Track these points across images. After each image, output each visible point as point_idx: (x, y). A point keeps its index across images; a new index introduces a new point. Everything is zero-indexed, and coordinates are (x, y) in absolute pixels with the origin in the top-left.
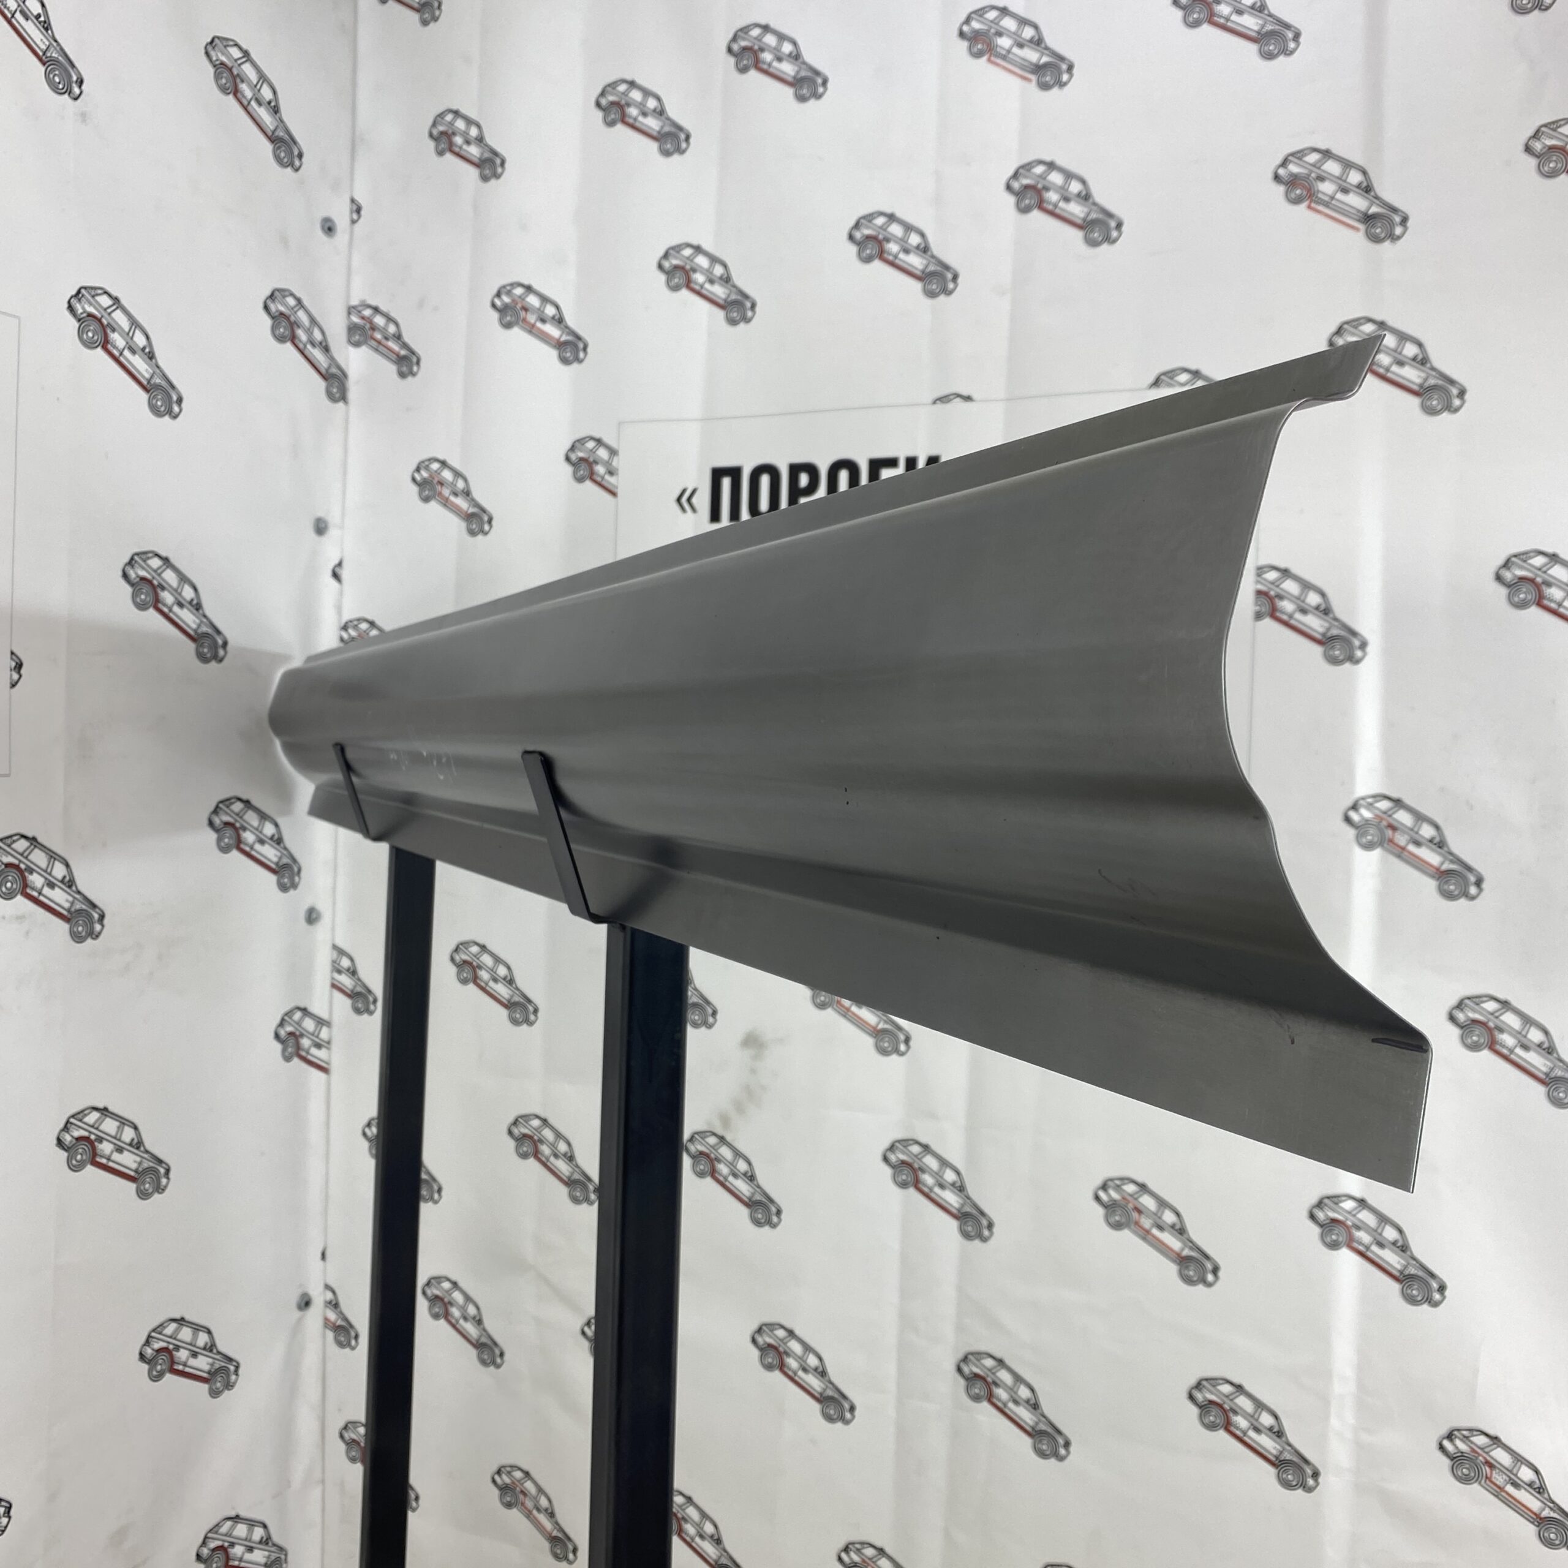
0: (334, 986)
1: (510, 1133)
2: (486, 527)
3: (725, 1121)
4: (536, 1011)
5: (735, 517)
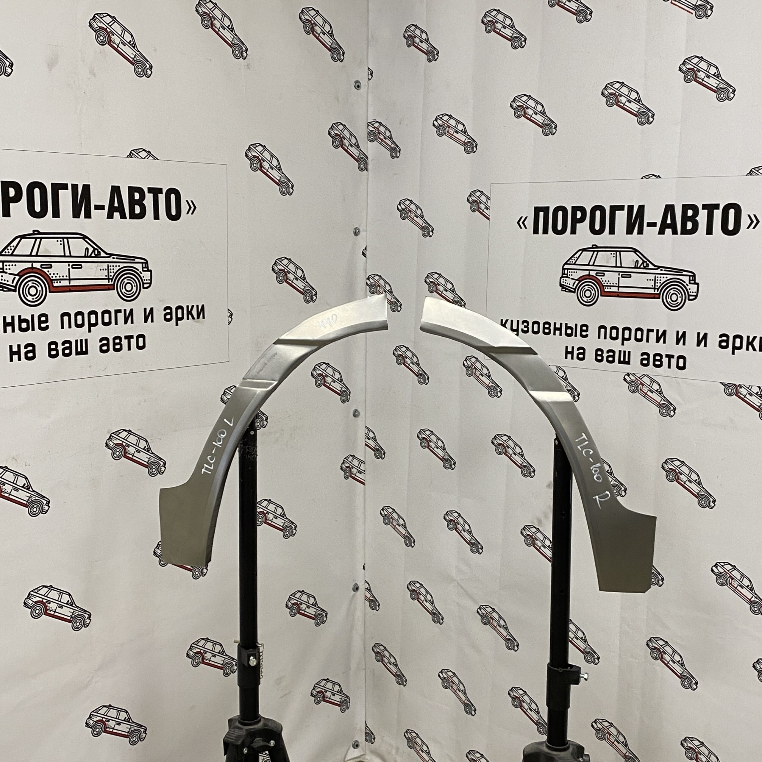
0: (366, 445)
1: (445, 518)
2: (431, 234)
3: (540, 522)
4: (455, 463)
5: (545, 232)
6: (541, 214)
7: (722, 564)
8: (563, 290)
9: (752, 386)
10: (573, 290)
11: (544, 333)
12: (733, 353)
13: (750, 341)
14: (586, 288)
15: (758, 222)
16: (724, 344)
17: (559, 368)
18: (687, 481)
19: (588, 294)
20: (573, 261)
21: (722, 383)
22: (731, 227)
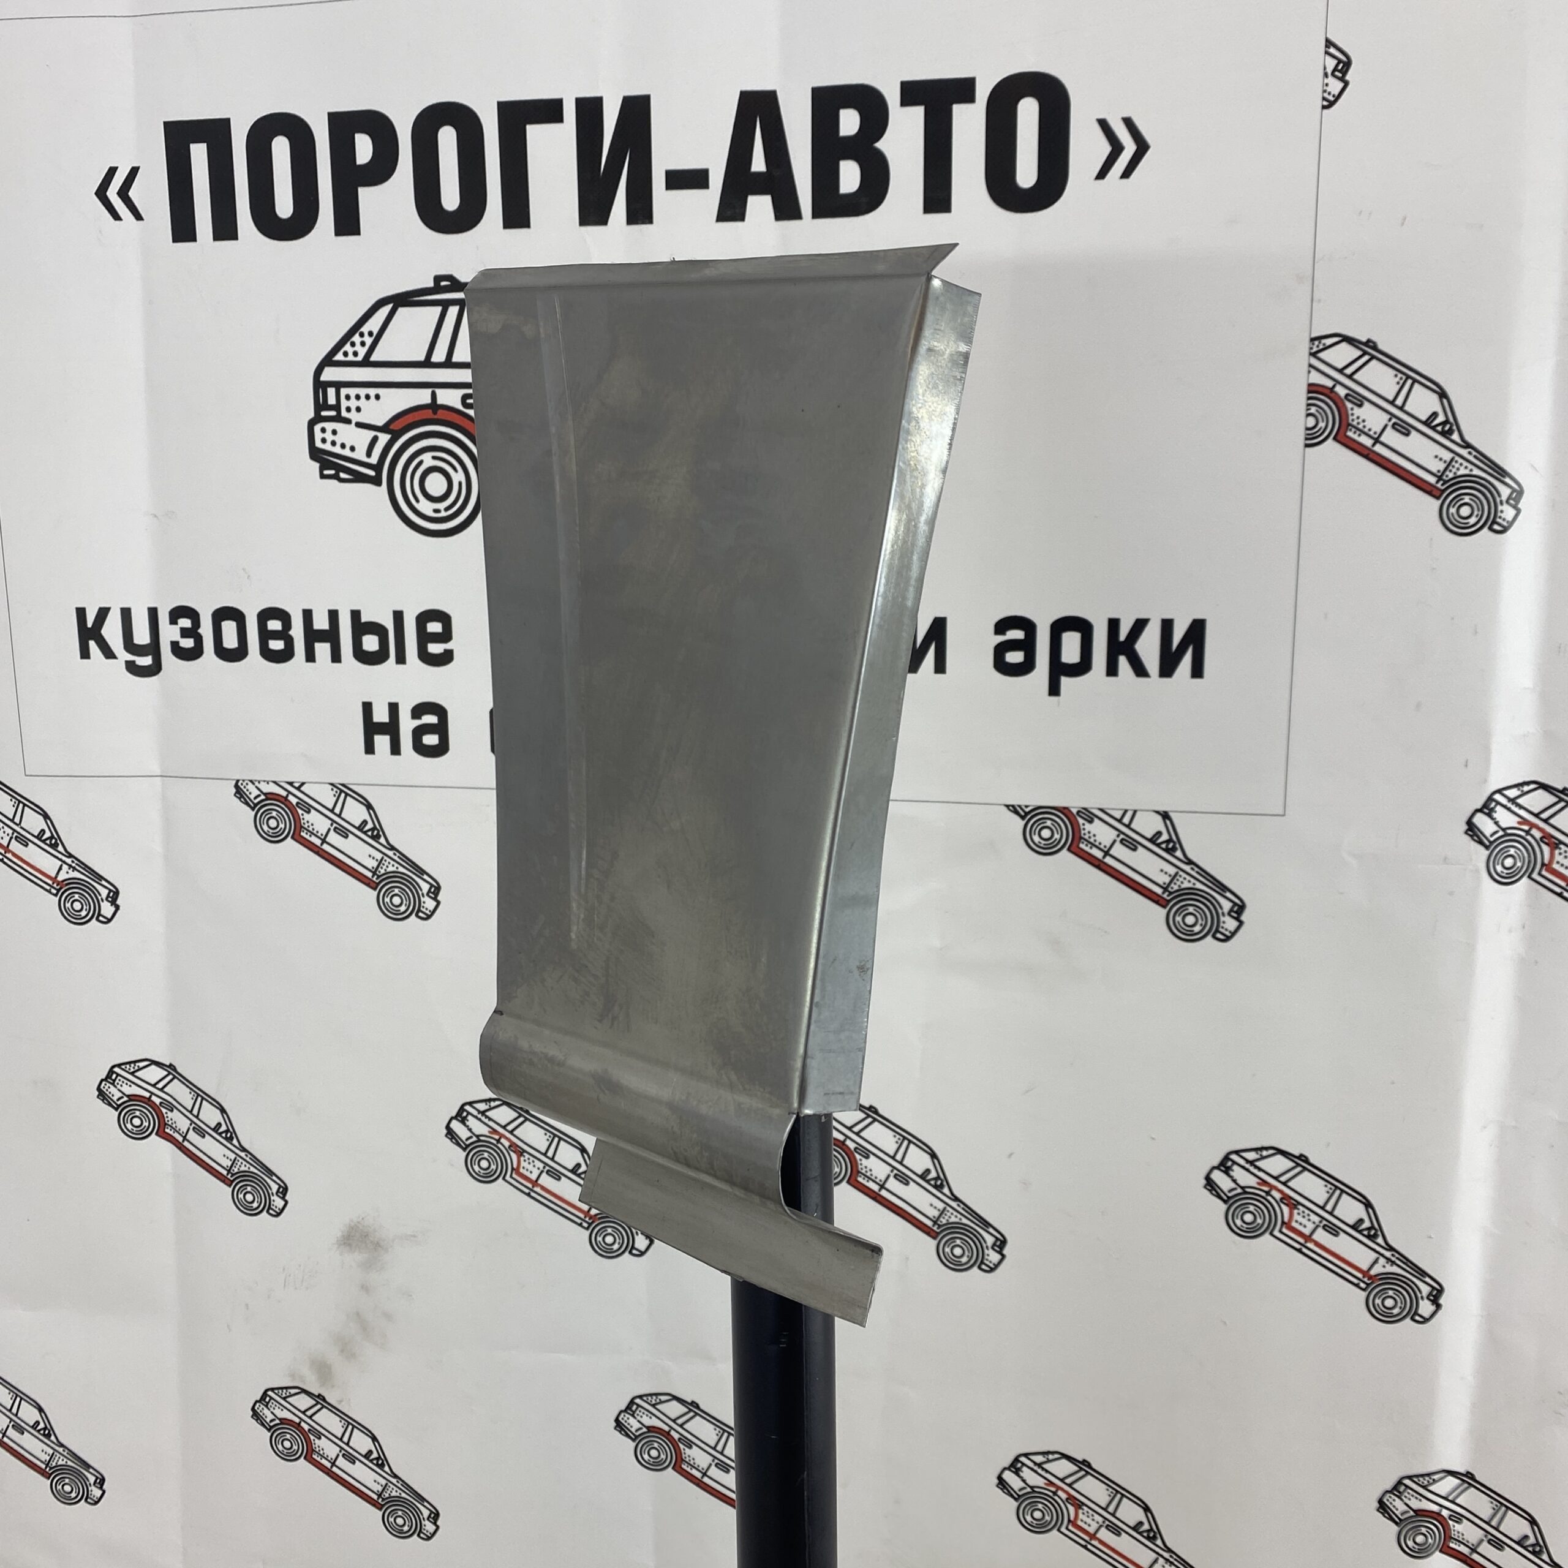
3: (322, 1369)
5: (225, 229)
6: (199, 153)
7: (1039, 1459)
8: (326, 472)
9: (1135, 812)
10: (372, 473)
11: (268, 655)
12: (1054, 689)
13: (1122, 637)
14: (428, 460)
15: (1142, 147)
16: (1015, 657)
17: (343, 791)
18: (892, 1179)
19: (436, 484)
20: (355, 349)
21: (1014, 809)
22: (1026, 174)
